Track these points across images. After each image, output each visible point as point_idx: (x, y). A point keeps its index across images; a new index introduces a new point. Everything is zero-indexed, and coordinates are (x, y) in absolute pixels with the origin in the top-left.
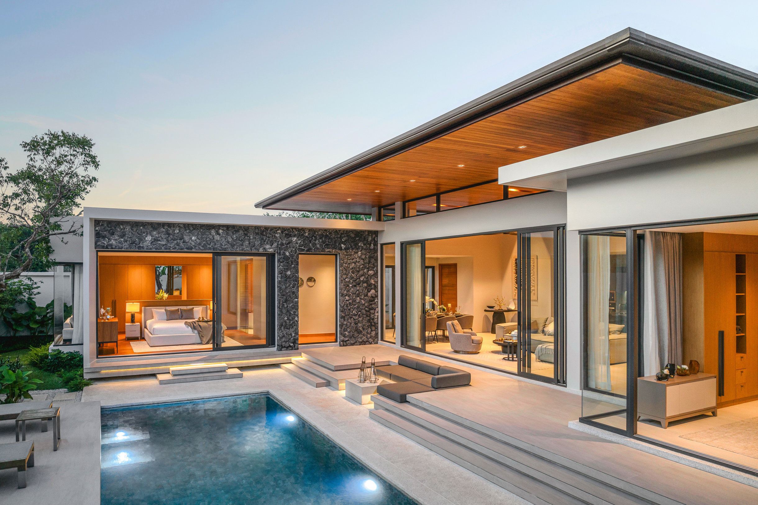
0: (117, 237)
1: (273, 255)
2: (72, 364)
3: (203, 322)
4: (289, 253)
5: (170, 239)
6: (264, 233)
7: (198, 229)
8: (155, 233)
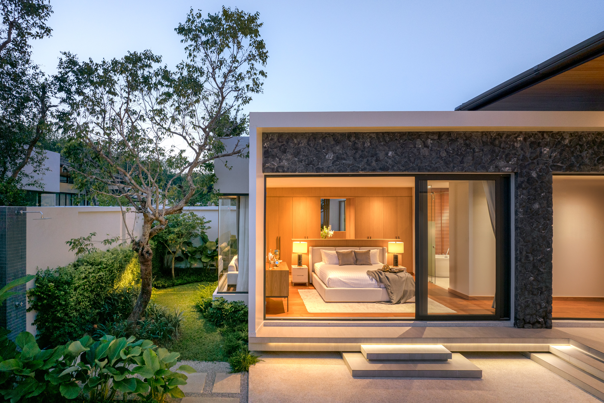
0: (289, 156)
1: (507, 178)
2: (236, 317)
3: (390, 272)
4: (537, 173)
5: (357, 156)
6: (497, 142)
7: (396, 139)
8: (338, 148)
